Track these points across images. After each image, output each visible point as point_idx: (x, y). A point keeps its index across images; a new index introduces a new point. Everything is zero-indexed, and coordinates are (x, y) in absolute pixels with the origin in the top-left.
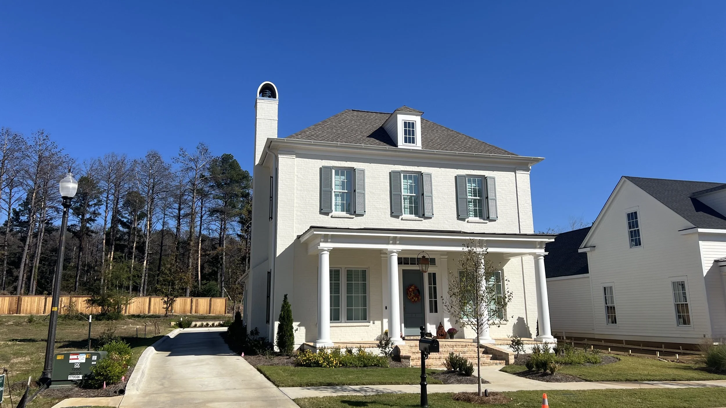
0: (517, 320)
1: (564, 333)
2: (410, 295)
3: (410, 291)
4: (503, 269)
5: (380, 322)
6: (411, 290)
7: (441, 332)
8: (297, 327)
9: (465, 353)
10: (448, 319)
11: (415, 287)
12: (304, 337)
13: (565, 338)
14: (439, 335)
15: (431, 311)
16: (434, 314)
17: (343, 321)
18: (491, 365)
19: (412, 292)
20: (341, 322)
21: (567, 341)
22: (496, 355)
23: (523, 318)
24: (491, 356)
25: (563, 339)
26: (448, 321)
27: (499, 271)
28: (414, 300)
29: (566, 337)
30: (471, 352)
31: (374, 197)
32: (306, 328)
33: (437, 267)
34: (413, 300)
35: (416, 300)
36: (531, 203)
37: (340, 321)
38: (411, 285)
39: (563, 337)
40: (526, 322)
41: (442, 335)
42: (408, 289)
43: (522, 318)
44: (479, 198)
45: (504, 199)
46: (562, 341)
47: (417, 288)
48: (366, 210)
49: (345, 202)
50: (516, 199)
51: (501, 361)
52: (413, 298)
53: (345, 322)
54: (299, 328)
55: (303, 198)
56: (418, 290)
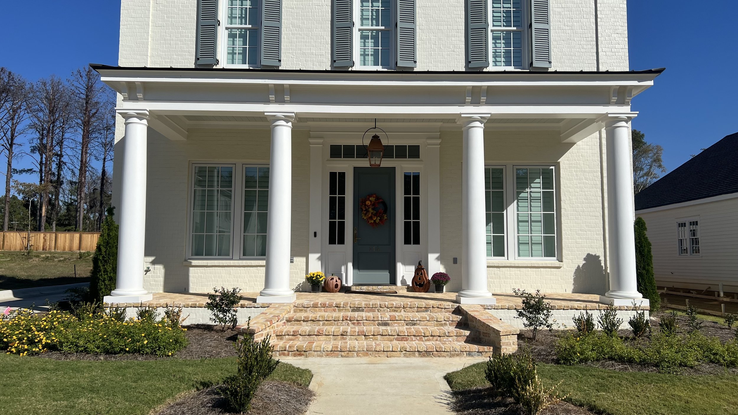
0: (585, 259)
1: (720, 287)
2: (365, 212)
3: (365, 205)
4: (559, 163)
5: (304, 259)
6: (368, 203)
7: (420, 279)
8: (149, 266)
9: (414, 324)
10: (437, 255)
11: (377, 198)
12: (162, 283)
13: (722, 294)
14: (417, 285)
15: (407, 241)
16: (412, 247)
17: (236, 256)
18: (458, 355)
19: (371, 207)
20: (232, 259)
21: (725, 299)
22: (479, 332)
23: (599, 257)
24: (467, 333)
25: (719, 295)
26: (438, 259)
27: (551, 167)
28: (375, 221)
29: (724, 293)
30: (429, 323)
31: (300, 34)
32: (166, 268)
33: (422, 161)
34: (372, 221)
35: (378, 221)
36: (626, 32)
37: (231, 257)
38: (370, 195)
39: (719, 292)
40: (603, 264)
41: (421, 285)
42: (364, 202)
43: (595, 255)
44: (515, 28)
45: (568, 28)
46: (717, 298)
47: (381, 201)
48: (282, 59)
49: (248, 46)
50: (594, 26)
51: (481, 348)
52: (371, 218)
53: (240, 259)
54: (152, 267)
55: (165, 40)
56: (384, 203)
